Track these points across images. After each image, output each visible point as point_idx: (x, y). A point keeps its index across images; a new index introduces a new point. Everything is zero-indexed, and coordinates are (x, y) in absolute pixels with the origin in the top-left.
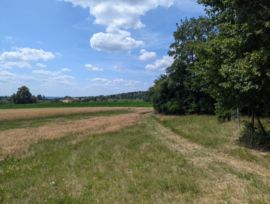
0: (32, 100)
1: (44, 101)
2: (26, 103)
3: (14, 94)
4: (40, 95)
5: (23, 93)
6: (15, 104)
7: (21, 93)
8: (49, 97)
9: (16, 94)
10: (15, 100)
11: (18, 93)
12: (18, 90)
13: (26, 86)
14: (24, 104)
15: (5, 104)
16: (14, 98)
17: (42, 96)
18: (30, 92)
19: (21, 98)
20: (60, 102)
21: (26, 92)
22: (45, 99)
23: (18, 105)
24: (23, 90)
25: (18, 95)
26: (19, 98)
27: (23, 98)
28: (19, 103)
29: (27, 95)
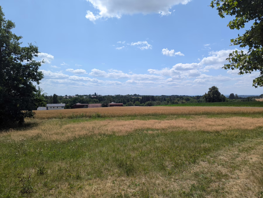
0: (220, 99)
1: (235, 100)
2: (216, 101)
3: (206, 94)
4: (233, 94)
5: (213, 92)
6: (207, 102)
7: (211, 92)
8: (243, 96)
9: (207, 93)
10: (206, 99)
11: (209, 93)
12: (209, 90)
13: (215, 86)
14: (214, 102)
15: (201, 102)
16: (205, 97)
17: (235, 95)
18: (219, 92)
19: (211, 97)
20: (252, 101)
21: (215, 92)
22: (237, 97)
23: (209, 103)
24: (213, 89)
25: (209, 94)
26: (210, 97)
27: (213, 97)
28: (209, 101)
29: (216, 94)
